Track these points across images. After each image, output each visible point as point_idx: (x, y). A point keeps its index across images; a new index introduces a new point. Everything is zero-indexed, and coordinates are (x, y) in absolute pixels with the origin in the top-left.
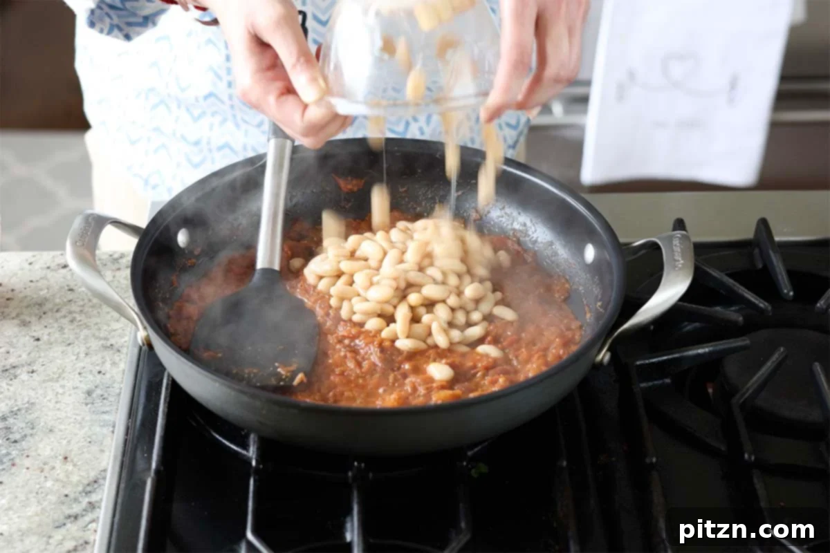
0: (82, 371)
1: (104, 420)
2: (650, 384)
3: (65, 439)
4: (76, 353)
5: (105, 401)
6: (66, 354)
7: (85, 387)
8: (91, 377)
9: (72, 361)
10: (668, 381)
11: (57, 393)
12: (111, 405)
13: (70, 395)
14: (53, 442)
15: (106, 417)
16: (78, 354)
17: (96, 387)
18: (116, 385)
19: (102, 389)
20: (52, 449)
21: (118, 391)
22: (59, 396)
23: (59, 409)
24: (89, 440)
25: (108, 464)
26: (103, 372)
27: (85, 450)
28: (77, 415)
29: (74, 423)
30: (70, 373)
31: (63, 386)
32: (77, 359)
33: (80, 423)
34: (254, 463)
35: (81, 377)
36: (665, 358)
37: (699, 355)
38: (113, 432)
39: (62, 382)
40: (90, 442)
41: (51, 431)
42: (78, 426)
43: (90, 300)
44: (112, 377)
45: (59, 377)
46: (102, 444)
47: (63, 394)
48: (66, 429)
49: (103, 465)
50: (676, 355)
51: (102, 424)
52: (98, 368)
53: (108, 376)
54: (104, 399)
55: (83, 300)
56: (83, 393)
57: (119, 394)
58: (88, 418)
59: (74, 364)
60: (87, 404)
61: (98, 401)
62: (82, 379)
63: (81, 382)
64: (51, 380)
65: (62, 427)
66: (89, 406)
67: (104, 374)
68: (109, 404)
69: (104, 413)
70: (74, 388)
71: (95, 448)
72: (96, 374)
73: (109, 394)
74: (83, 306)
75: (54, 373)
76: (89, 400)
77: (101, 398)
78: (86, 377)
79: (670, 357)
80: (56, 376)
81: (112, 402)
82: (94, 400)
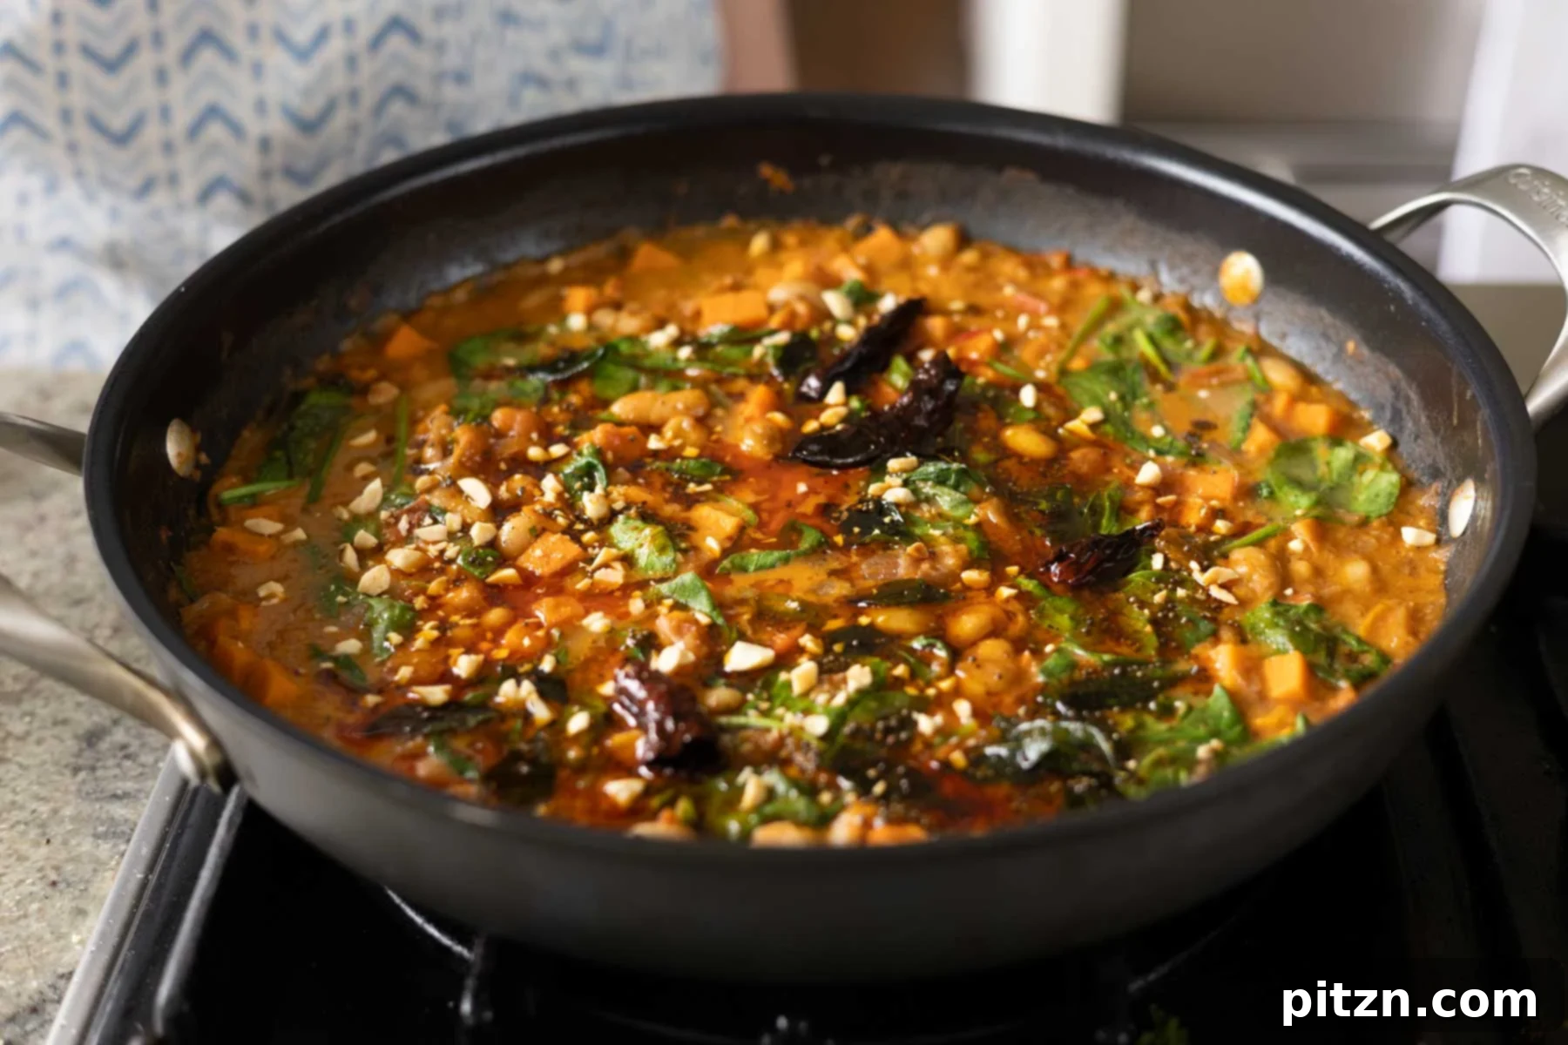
1: (112, 820)
5: (128, 763)
7: (86, 721)
11: (11, 734)
12: (141, 774)
13: (40, 741)
15: (119, 810)
17: (115, 722)
19: (128, 730)
22: (13, 742)
25: (82, 955)
28: (42, 799)
31: (28, 716)
38: (123, 855)
39: (29, 704)
40: (54, 883)
45: (25, 691)
47: (23, 737)
49: (70, 956)
51: (101, 829)
54: (127, 757)
56: (76, 736)
58: (68, 811)
60: (77, 770)
61: (111, 762)
62: (83, 698)
66: (82, 775)
68: (135, 771)
69: (115, 797)
70: (57, 723)
71: (62, 903)
73: (143, 745)
76: (87, 757)
77: (120, 754)
81: (143, 766)
82: (98, 760)
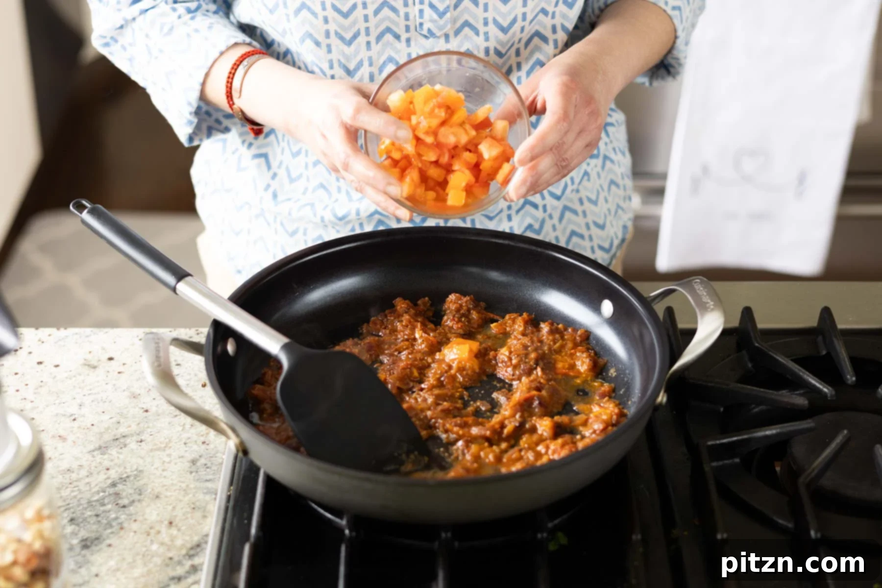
0: (188, 441)
1: (207, 488)
2: (720, 463)
3: (170, 504)
4: (182, 424)
5: (208, 470)
6: (173, 425)
7: (190, 456)
8: (195, 447)
9: (178, 432)
10: (737, 460)
11: (164, 462)
12: (214, 473)
13: (176, 464)
14: (159, 508)
15: (209, 485)
16: (184, 425)
17: (200, 456)
18: (219, 455)
19: (206, 459)
20: (158, 515)
21: (220, 461)
22: (166, 464)
23: (165, 477)
24: (193, 506)
25: (210, 529)
26: (207, 442)
27: (189, 515)
28: (183, 482)
29: (180, 490)
30: (176, 443)
31: (169, 455)
32: (183, 430)
33: (185, 490)
34: (347, 532)
35: (186, 447)
36: (735, 439)
37: (767, 437)
38: (215, 499)
39: (168, 452)
40: (194, 508)
41: (157, 497)
42: (182, 493)
43: (196, 375)
44: (216, 447)
45: (165, 447)
46: (204, 511)
47: (169, 462)
48: (171, 496)
49: (205, 530)
50: (745, 437)
51: (205, 491)
52: (202, 439)
53: (212, 446)
54: (208, 468)
55: (190, 374)
56: (188, 462)
57: (221, 464)
58: (192, 486)
59: (180, 435)
60: (191, 473)
61: (202, 470)
62: (187, 449)
63: (186, 451)
64: (159, 449)
65: (168, 494)
66: (194, 474)
67: (208, 444)
68: (212, 472)
69: (207, 481)
70: (180, 457)
71: (198, 514)
72: (201, 443)
73: (212, 464)
74: (189, 380)
75: (161, 443)
76: (194, 468)
77: (205, 467)
78: (191, 447)
79: (739, 438)
80: (163, 446)
81: (214, 470)
82: (198, 469)
